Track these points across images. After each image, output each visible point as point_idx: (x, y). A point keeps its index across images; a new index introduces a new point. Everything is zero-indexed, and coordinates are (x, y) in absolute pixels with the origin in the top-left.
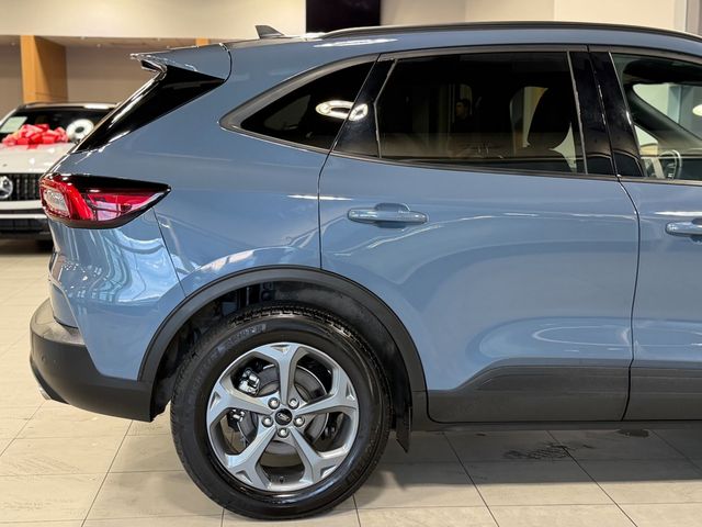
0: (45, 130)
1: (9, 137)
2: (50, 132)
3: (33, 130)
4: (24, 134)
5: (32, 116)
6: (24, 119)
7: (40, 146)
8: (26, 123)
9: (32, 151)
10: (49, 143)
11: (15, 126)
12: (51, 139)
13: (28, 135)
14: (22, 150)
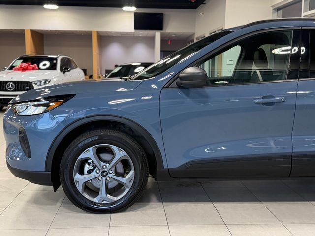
0: (29, 65)
1: (16, 67)
2: (31, 66)
3: (24, 65)
4: (21, 66)
5: (25, 59)
6: (22, 61)
7: (27, 71)
8: (22, 62)
9: (24, 73)
10: (30, 70)
11: (18, 63)
12: (31, 68)
13: (22, 67)
14: (19, 72)
